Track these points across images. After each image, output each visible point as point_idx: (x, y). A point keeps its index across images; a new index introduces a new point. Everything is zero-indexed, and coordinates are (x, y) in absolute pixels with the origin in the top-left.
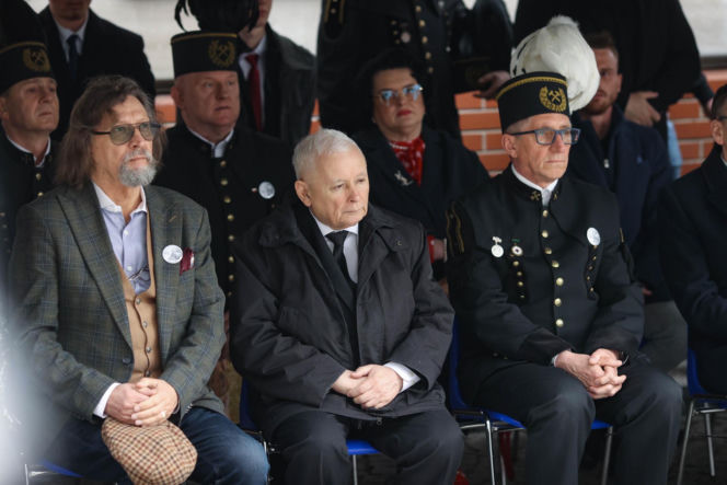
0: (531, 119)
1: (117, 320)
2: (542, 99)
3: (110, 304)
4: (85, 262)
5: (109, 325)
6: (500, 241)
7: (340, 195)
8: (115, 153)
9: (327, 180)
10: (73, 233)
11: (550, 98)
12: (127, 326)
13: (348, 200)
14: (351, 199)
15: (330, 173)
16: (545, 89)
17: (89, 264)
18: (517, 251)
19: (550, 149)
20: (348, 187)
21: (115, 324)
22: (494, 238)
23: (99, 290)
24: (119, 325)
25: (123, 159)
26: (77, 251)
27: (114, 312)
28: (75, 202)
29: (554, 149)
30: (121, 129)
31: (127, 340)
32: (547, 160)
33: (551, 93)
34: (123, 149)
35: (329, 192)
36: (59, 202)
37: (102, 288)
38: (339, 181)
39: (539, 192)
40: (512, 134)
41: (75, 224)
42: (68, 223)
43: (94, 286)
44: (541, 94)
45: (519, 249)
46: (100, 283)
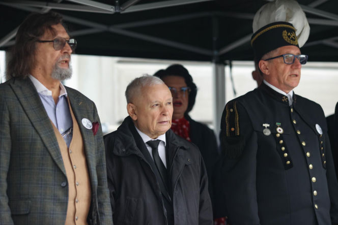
0: (279, 49)
1: (55, 158)
2: (284, 37)
3: (49, 149)
4: (32, 123)
5: (50, 162)
6: (268, 125)
7: (156, 111)
8: (52, 56)
9: (149, 101)
10: (22, 106)
11: (289, 37)
12: (62, 162)
13: (161, 114)
14: (163, 114)
15: (151, 97)
16: (285, 32)
17: (34, 124)
18: (280, 130)
19: (291, 67)
20: (161, 106)
21: (54, 161)
22: (264, 125)
23: (42, 140)
24: (57, 161)
25: (57, 59)
26: (26, 117)
27: (53, 154)
28: (21, 88)
29: (294, 67)
30: (57, 40)
31: (63, 170)
32: (289, 74)
33: (289, 34)
34: (58, 53)
35: (150, 109)
36: (11, 87)
37: (44, 139)
38: (156, 102)
39: (286, 97)
40: (266, 60)
41: (23, 100)
42: (18, 99)
43: (39, 138)
44: (284, 34)
45: (281, 129)
46: (42, 136)
